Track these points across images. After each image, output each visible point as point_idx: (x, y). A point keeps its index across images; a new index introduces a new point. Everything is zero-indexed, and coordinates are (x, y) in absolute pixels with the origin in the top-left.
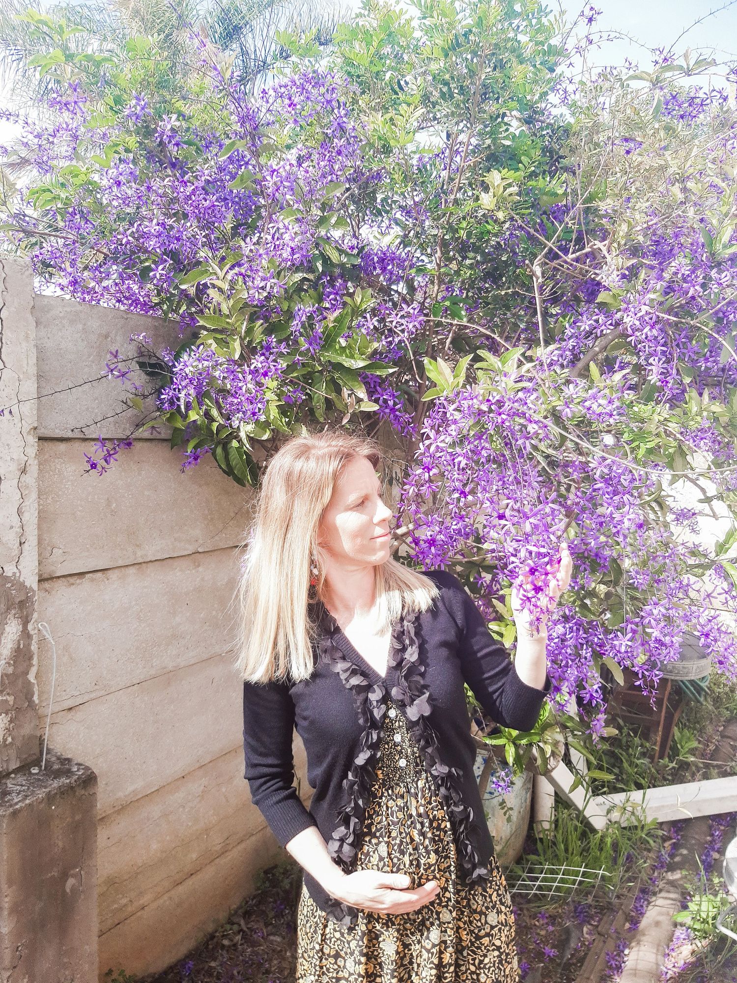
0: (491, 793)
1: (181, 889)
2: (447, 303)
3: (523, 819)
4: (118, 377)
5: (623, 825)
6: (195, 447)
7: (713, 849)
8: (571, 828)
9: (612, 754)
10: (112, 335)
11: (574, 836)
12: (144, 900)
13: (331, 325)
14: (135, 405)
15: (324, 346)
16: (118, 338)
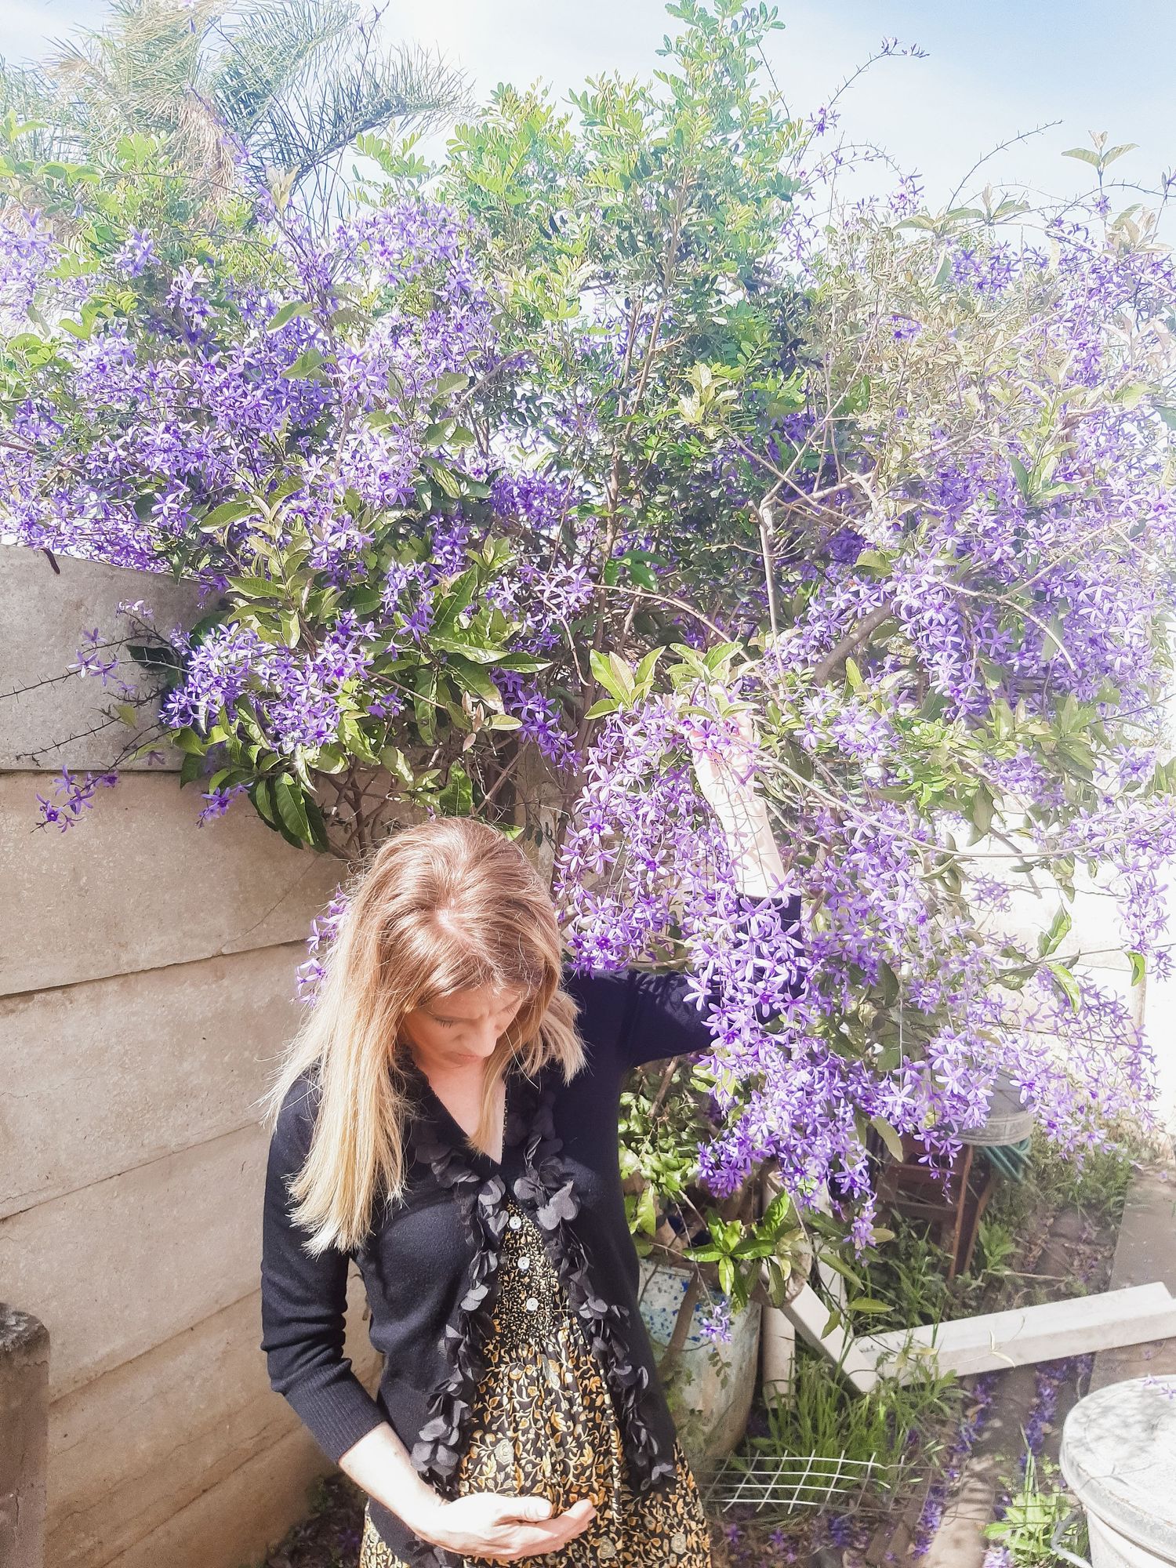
0: (695, 1339)
1: (186, 1516)
2: (627, 561)
3: (746, 1379)
4: (98, 673)
5: (903, 1383)
6: (222, 786)
7: (1043, 1418)
8: (822, 1393)
9: (885, 1269)
10: (88, 603)
11: (826, 1406)
12: (124, 1539)
13: (447, 595)
14: (123, 717)
15: (435, 626)
16: (97, 608)
